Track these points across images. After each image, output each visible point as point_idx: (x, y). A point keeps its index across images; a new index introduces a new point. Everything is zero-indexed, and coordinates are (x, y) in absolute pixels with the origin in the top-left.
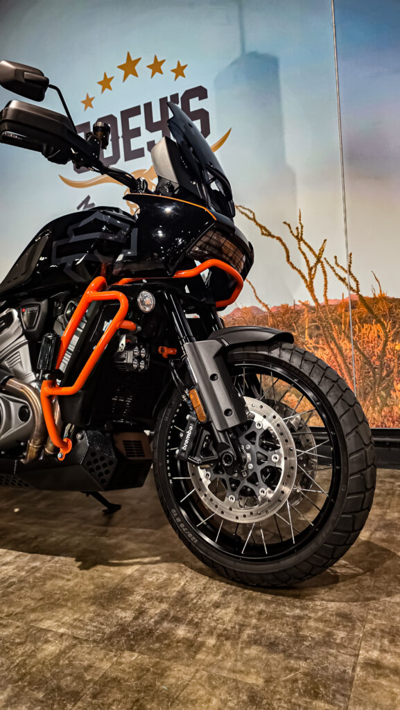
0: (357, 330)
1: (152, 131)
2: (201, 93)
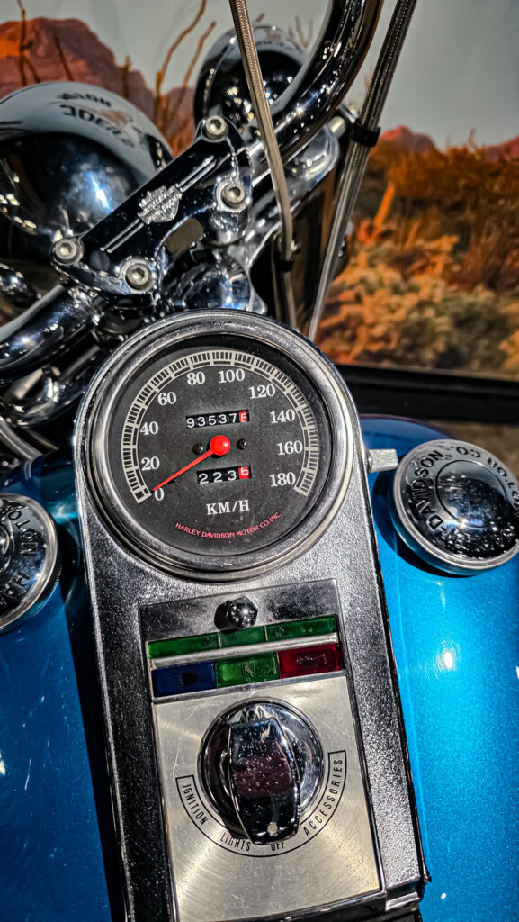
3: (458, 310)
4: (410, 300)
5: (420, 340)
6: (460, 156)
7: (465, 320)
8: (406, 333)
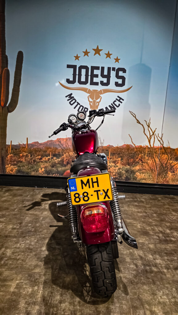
0: (161, 156)
1: (103, 77)
2: (124, 71)
3: (125, 169)
4: (117, 168)
5: (121, 175)
6: (117, 147)
7: (127, 171)
8: (118, 174)
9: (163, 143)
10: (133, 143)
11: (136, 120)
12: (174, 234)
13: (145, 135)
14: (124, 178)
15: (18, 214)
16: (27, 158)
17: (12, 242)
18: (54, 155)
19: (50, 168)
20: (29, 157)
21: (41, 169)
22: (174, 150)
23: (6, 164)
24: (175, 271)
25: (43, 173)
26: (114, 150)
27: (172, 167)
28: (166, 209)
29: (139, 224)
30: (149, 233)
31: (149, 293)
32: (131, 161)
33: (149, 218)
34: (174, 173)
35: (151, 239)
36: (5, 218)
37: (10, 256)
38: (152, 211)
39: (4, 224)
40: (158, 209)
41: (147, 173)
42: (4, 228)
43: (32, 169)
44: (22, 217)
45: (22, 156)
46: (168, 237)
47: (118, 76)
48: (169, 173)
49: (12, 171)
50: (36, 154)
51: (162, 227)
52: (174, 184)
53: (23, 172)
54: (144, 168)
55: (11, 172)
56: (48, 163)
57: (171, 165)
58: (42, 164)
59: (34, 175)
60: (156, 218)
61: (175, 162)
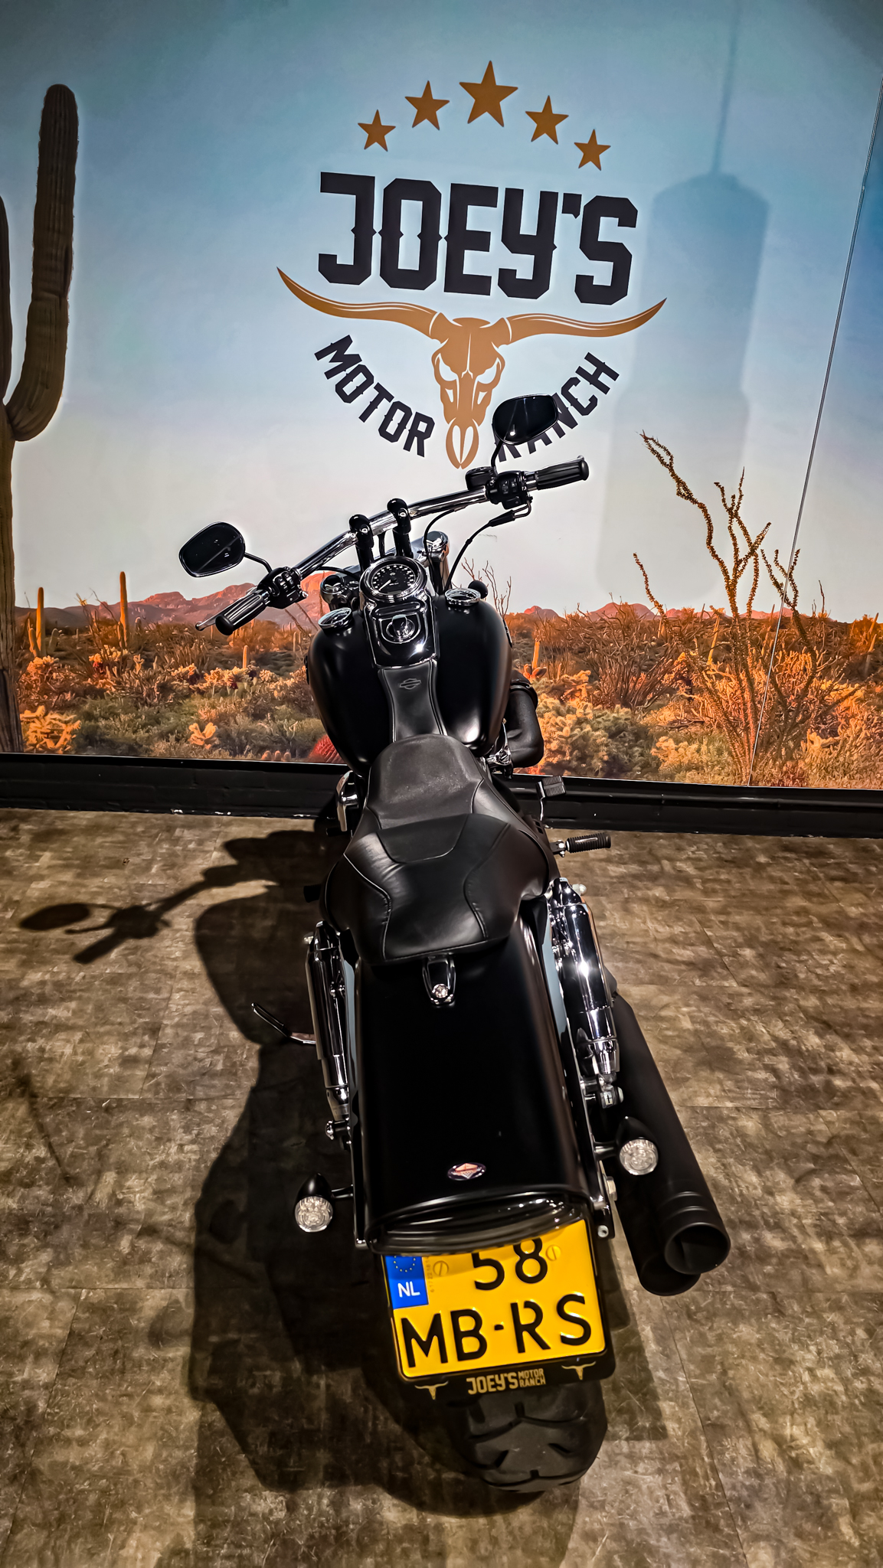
0: (779, 658)
1: (514, 250)
2: (626, 213)
3: (608, 724)
4: (570, 719)
5: (586, 752)
6: (575, 619)
7: (615, 733)
8: (574, 746)
9: (796, 596)
10: (652, 598)
11: (675, 484)
12: (838, 1054)
13: (715, 556)
14: (600, 765)
15: (130, 976)
16: (125, 675)
17: (139, 1138)
18: (263, 660)
19: (243, 721)
20: (138, 667)
21: (202, 729)
22: (845, 628)
23: (22, 706)
24: (858, 1246)
25: (208, 747)
26: (561, 631)
27: (830, 708)
28: (795, 918)
29: (685, 1009)
30: (734, 1053)
31: (762, 1356)
32: (638, 686)
33: (725, 972)
34: (834, 733)
35: (746, 1084)
36: (73, 1005)
37: (150, 1214)
38: (735, 934)
39: (78, 1036)
40: (758, 921)
41: (711, 741)
42: (83, 1063)
43: (155, 730)
44: (151, 995)
45: (101, 666)
46: (816, 1071)
47: (592, 247)
48: (813, 736)
49: (56, 739)
50: (172, 654)
51: (785, 1022)
52: (832, 785)
53: (112, 744)
54: (699, 716)
55: (50, 744)
56: (236, 698)
57: (822, 701)
58: (206, 701)
59: (168, 757)
60: (756, 968)
61: (845, 686)
